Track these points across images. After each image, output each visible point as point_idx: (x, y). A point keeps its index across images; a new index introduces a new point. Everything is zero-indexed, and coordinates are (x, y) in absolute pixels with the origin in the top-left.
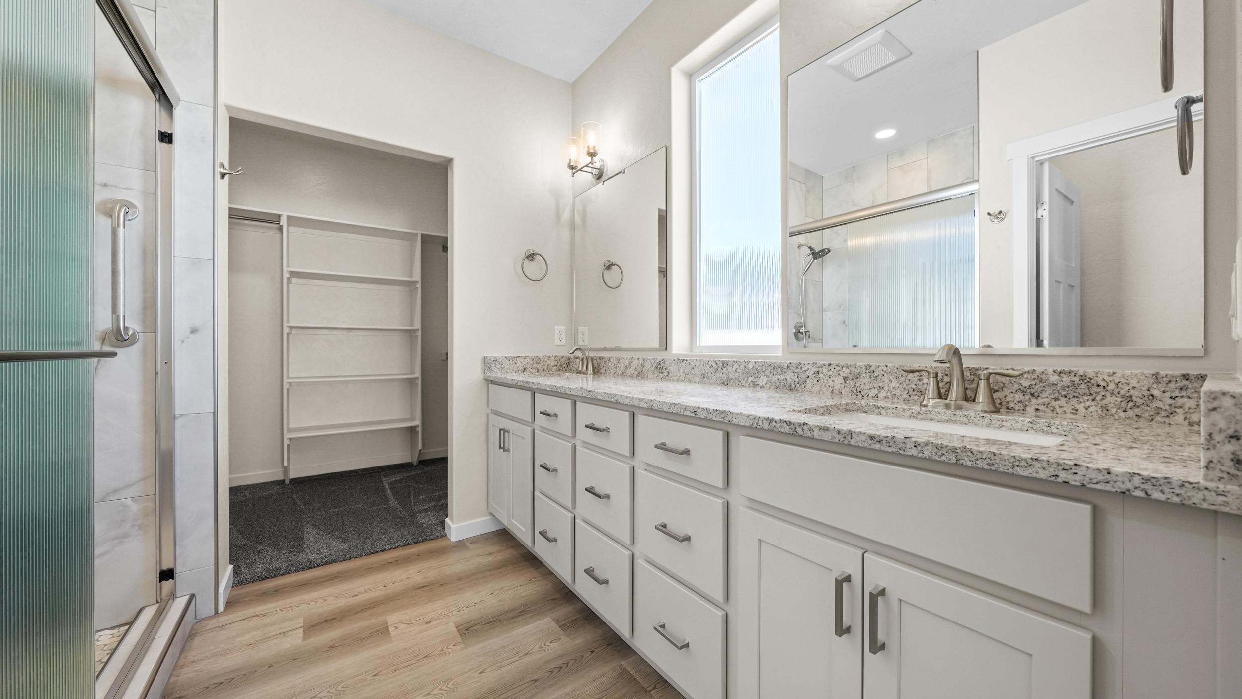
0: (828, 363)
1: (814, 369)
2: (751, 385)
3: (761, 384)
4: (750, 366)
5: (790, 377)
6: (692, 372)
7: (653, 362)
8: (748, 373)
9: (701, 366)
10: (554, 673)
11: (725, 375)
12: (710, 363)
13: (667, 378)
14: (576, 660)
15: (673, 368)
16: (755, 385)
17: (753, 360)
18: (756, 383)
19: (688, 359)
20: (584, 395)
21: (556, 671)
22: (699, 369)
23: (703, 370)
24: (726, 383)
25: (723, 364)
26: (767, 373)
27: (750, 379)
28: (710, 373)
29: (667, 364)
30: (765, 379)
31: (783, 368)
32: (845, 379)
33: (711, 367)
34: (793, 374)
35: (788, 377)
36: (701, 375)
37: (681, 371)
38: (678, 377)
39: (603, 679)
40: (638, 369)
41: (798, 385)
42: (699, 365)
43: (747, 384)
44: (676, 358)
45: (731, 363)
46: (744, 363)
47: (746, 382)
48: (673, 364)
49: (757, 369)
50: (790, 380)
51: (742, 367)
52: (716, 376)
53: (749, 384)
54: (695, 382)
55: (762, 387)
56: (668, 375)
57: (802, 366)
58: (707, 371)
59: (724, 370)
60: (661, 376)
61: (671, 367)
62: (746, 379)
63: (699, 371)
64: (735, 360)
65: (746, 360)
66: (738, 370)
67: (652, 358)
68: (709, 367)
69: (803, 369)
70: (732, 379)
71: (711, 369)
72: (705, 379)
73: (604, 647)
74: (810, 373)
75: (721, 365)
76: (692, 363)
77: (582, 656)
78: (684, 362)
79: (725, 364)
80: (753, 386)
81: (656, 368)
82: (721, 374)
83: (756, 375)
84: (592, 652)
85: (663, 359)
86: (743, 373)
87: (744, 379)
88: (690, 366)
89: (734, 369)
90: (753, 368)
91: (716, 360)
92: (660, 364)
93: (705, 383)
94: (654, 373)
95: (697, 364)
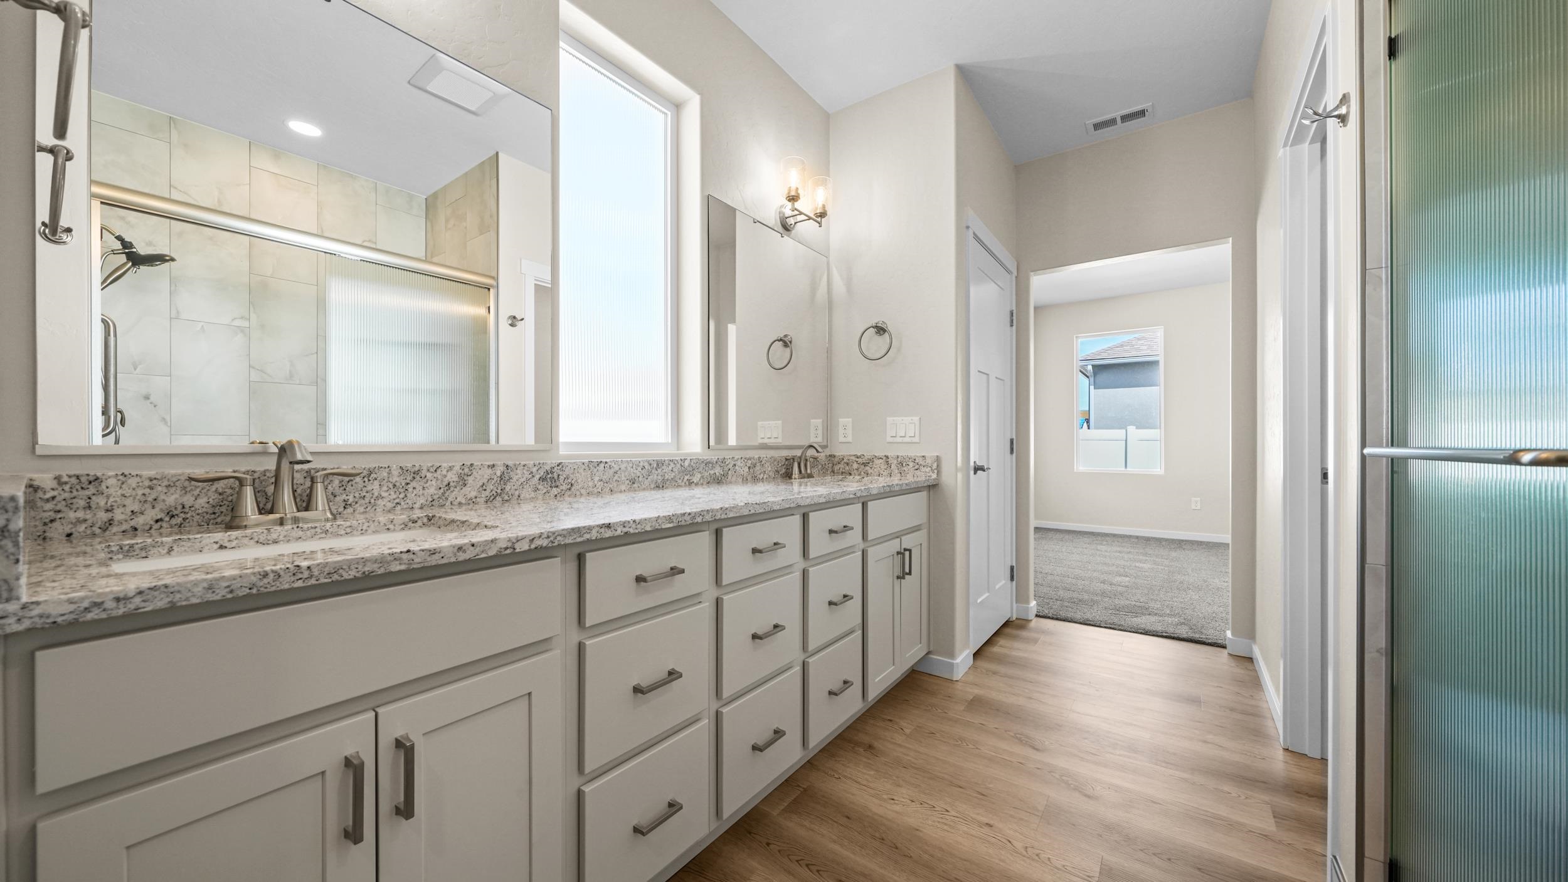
0: (740, 457)
1: (733, 463)
2: (687, 483)
3: (695, 482)
4: (687, 463)
5: (718, 471)
6: (616, 478)
7: (534, 470)
8: (684, 471)
9: (629, 468)
10: (819, 868)
11: (659, 477)
12: (641, 464)
13: (569, 493)
14: (788, 855)
15: (581, 477)
16: (690, 483)
17: (689, 458)
18: (691, 481)
19: (607, 460)
20: (753, 512)
21: (814, 868)
22: (626, 474)
23: (633, 474)
24: (661, 486)
25: (658, 465)
26: (701, 469)
27: (686, 478)
28: (641, 476)
29: (567, 471)
30: (699, 476)
31: (712, 464)
32: (749, 468)
33: (642, 469)
34: (720, 468)
35: (716, 471)
36: (628, 481)
37: (596, 479)
38: (591, 489)
39: (806, 823)
40: (490, 487)
41: (723, 478)
42: (626, 468)
43: (683, 484)
44: (586, 461)
45: (667, 462)
46: (680, 462)
47: (683, 481)
48: (581, 471)
49: (692, 466)
50: (717, 474)
51: (679, 466)
52: (649, 479)
53: (685, 483)
54: (621, 492)
55: (697, 484)
56: (570, 489)
57: (726, 460)
58: (638, 475)
59: (659, 470)
60: (555, 491)
61: (577, 475)
62: (682, 478)
63: (625, 477)
64: (671, 459)
65: (683, 458)
66: (674, 470)
67: (532, 462)
68: (640, 469)
69: (727, 463)
70: (668, 480)
71: (643, 472)
72: (635, 485)
73: (755, 836)
74: (730, 466)
75: (655, 466)
76: (615, 466)
77: (779, 851)
78: (602, 465)
79: (660, 464)
80: (689, 485)
81: (542, 479)
82: (656, 477)
83: (691, 473)
84: (768, 844)
85: (560, 464)
86: (679, 473)
87: (680, 479)
88: (612, 470)
89: (670, 468)
90: (689, 466)
91: (649, 461)
92: (552, 473)
93: (635, 491)
94: (536, 490)
95: (623, 467)
